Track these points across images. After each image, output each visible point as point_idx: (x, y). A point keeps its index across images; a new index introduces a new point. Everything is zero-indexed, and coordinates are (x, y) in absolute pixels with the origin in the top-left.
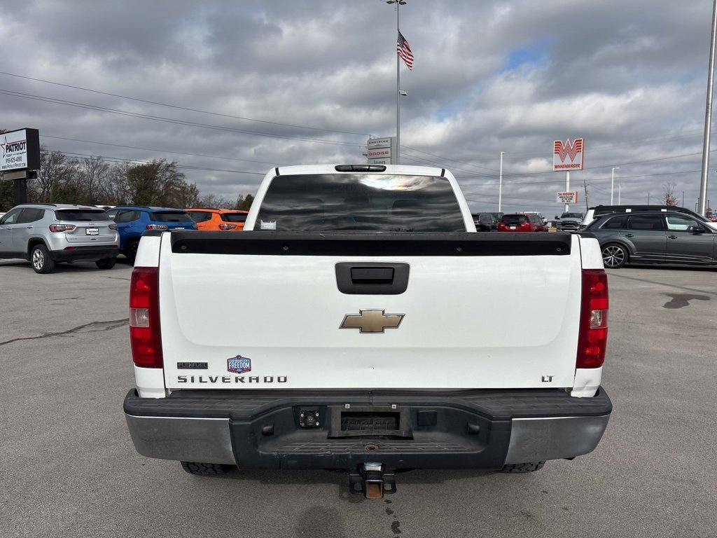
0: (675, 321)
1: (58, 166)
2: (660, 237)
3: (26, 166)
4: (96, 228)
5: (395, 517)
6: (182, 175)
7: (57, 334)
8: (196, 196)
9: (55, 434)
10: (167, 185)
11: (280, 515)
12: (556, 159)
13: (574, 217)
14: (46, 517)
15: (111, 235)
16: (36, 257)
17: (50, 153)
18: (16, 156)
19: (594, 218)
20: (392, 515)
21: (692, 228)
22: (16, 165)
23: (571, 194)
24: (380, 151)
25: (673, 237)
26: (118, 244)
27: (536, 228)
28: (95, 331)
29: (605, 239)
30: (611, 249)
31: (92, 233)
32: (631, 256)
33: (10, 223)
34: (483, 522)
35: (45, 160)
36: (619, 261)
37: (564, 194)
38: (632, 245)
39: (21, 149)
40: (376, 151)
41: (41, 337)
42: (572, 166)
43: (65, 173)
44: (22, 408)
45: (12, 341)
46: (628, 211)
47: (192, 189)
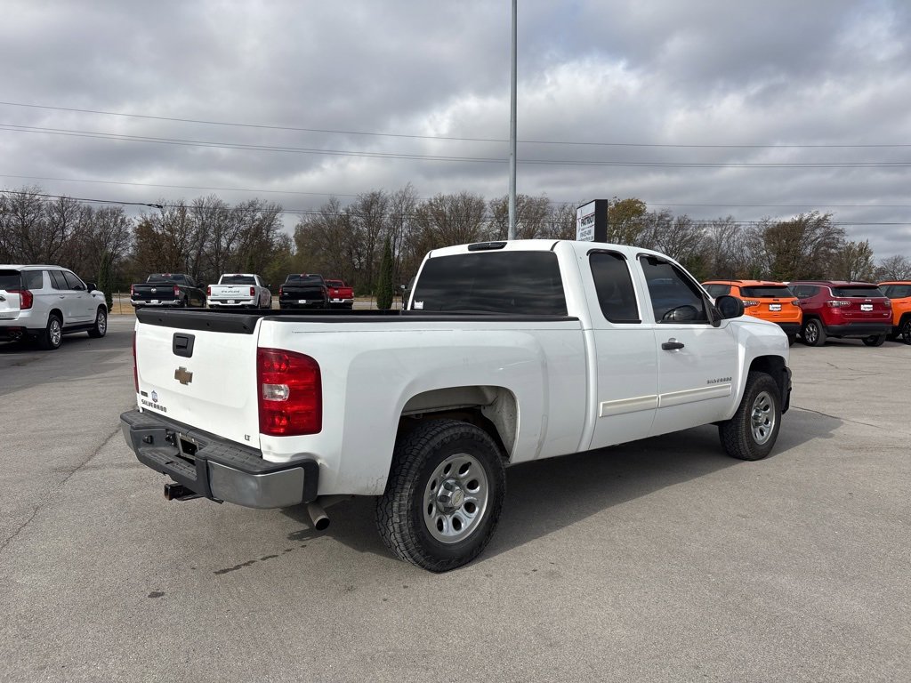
6: (840, 232)
8: (867, 259)
10: (818, 246)
17: (675, 219)
18: (587, 230)
47: (861, 250)
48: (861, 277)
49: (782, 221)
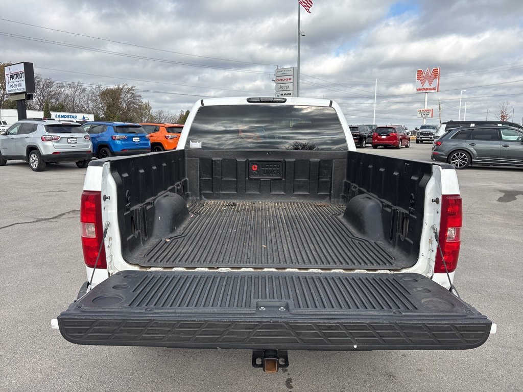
0: (506, 213)
1: (50, 90)
2: (496, 146)
3: (25, 91)
4: (75, 138)
5: (289, 374)
6: (140, 96)
7: (45, 219)
8: (149, 111)
9: (39, 300)
10: (129, 103)
11: (201, 371)
12: (418, 84)
13: (430, 128)
14: (29, 369)
15: (86, 143)
16: (33, 159)
17: (43, 80)
18: (17, 83)
19: (446, 130)
20: (287, 373)
21: (520, 139)
22: (18, 89)
23: (428, 110)
24: (285, 78)
25: (506, 146)
26: (91, 150)
27: (401, 137)
28: (73, 217)
29: (454, 147)
30: (458, 155)
31: (72, 142)
32: (473, 160)
33: (13, 134)
34: (356, 380)
35: (39, 85)
36: (464, 163)
37: (423, 111)
38: (475, 152)
39: (21, 78)
40: (282, 78)
41: (34, 222)
42: (430, 89)
43: (55, 94)
44: (17, 279)
45: (13, 225)
46: (473, 125)
47: (146, 106)
48: (147, 121)
49: (109, 88)
